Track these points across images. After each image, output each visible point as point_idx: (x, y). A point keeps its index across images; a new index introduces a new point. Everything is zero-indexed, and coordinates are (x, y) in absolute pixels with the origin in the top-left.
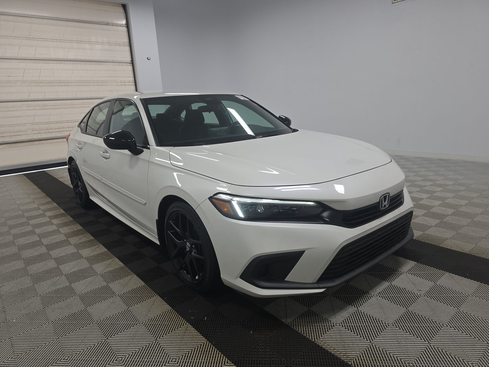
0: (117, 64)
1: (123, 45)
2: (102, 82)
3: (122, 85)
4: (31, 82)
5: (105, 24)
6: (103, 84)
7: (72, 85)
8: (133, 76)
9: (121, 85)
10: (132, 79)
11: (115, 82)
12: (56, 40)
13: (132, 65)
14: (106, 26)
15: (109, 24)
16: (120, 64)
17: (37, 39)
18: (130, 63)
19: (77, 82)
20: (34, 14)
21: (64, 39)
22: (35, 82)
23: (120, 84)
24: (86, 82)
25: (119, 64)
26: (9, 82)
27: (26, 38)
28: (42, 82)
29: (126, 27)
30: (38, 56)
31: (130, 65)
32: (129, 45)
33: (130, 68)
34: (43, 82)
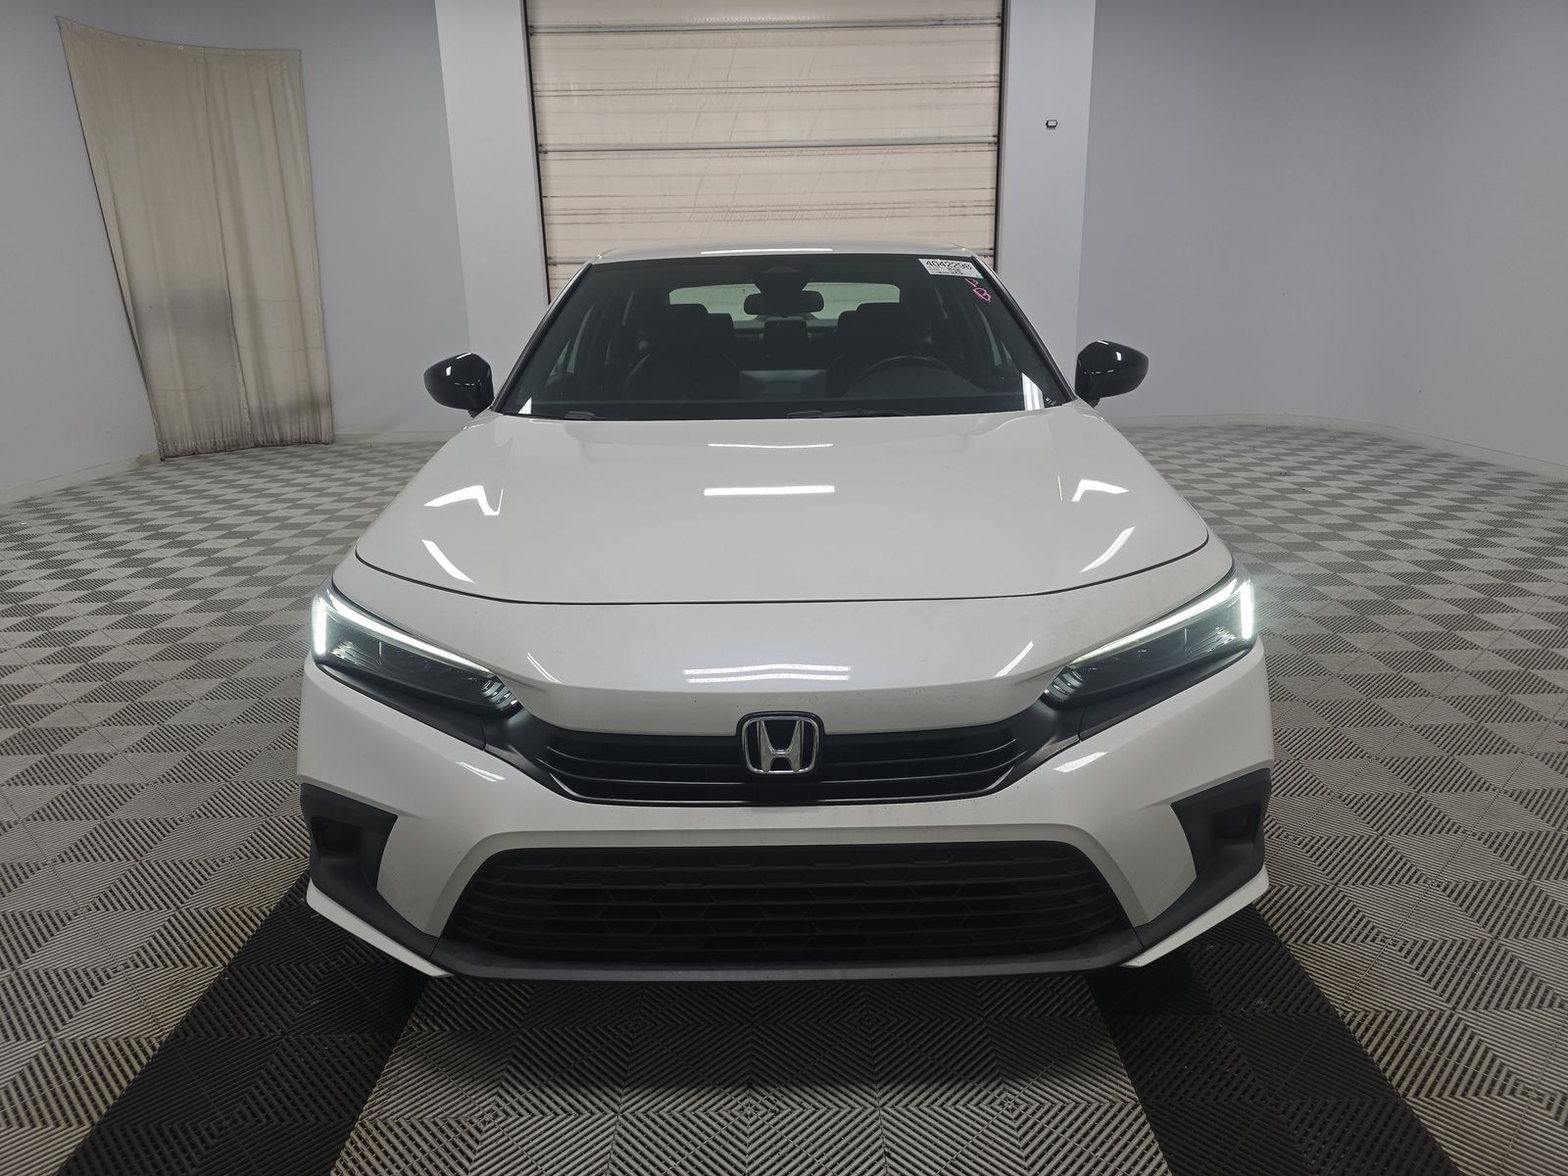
0: (948, 148)
1: (980, 85)
2: (897, 206)
3: (955, 215)
4: (711, 210)
5: (932, 23)
6: (897, 212)
7: (811, 217)
8: (995, 186)
9: (950, 215)
10: (990, 195)
11: (934, 205)
12: (787, 89)
13: (995, 148)
14: (936, 30)
15: (944, 23)
16: (960, 148)
17: (742, 90)
18: (990, 143)
19: (826, 207)
20: (746, 19)
21: (811, 83)
22: (720, 210)
23: (948, 211)
24: (849, 207)
25: (955, 149)
26: (665, 210)
27: (715, 91)
28: (737, 209)
29: (999, 25)
30: (739, 138)
31: (990, 148)
32: (997, 84)
33: (989, 158)
34: (740, 209)
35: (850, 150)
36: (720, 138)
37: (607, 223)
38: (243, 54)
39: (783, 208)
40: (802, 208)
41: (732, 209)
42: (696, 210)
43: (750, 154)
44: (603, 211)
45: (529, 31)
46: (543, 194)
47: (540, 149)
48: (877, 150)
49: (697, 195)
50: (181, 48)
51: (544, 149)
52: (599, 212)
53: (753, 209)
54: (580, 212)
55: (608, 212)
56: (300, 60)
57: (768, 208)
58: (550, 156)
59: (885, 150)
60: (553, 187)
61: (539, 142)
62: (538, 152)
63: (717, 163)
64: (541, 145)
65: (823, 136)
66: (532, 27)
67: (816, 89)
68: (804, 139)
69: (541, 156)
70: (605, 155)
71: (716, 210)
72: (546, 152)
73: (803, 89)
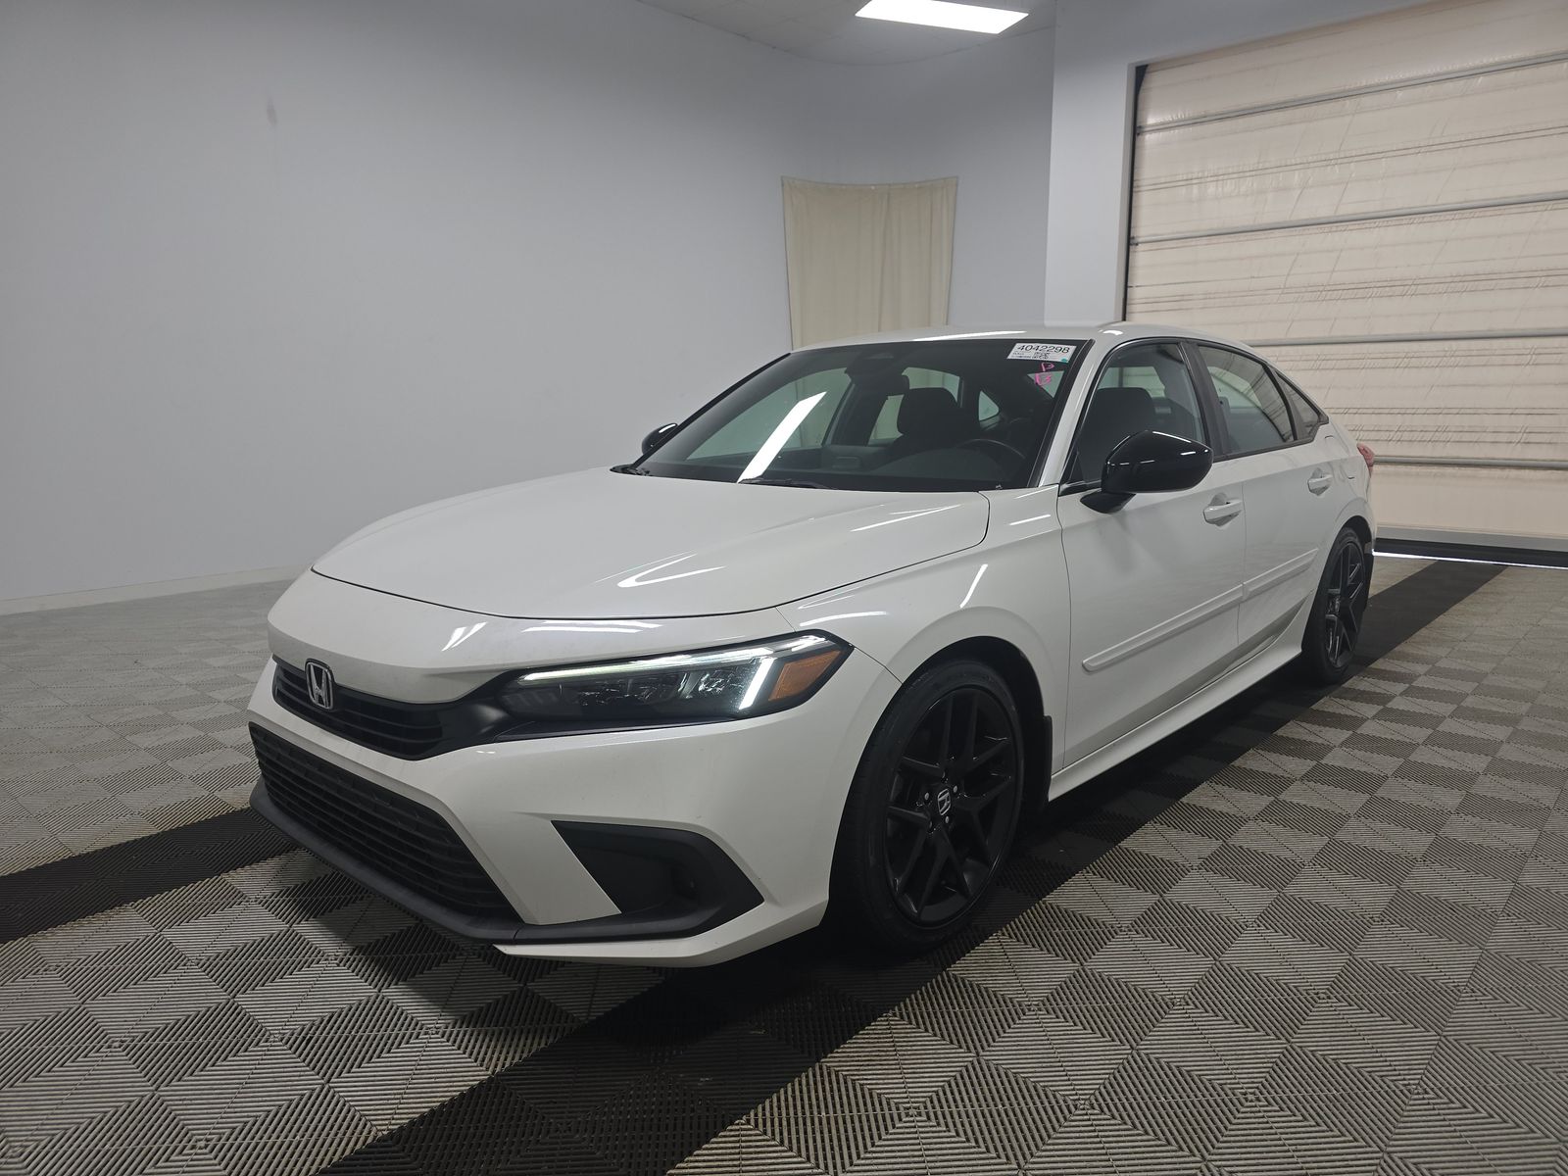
35: (1490, 211)
36: (1324, 212)
37: (1187, 309)
38: (917, 186)
39: (1392, 283)
40: (1418, 282)
41: (1328, 288)
42: (1285, 291)
43: (1357, 227)
44: (1185, 298)
45: (1136, 131)
46: (1129, 284)
47: (1131, 241)
48: (1530, 207)
49: (1288, 275)
50: (873, 188)
51: (1135, 241)
52: (1182, 298)
53: (1353, 286)
54: (1162, 300)
55: (1191, 297)
56: (957, 185)
57: (1372, 285)
58: (1141, 247)
59: (1540, 206)
60: (1139, 276)
61: (1132, 235)
62: (1129, 244)
63: (1315, 239)
64: (1133, 238)
65: (1451, 199)
66: (1140, 127)
67: (1451, 146)
68: (1429, 203)
69: (1132, 248)
70: (1193, 242)
71: (1310, 289)
72: (1137, 244)
73: (1435, 148)
